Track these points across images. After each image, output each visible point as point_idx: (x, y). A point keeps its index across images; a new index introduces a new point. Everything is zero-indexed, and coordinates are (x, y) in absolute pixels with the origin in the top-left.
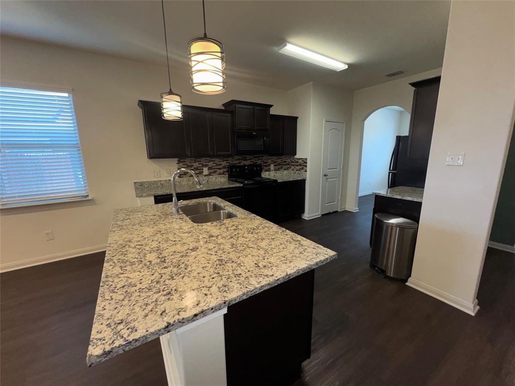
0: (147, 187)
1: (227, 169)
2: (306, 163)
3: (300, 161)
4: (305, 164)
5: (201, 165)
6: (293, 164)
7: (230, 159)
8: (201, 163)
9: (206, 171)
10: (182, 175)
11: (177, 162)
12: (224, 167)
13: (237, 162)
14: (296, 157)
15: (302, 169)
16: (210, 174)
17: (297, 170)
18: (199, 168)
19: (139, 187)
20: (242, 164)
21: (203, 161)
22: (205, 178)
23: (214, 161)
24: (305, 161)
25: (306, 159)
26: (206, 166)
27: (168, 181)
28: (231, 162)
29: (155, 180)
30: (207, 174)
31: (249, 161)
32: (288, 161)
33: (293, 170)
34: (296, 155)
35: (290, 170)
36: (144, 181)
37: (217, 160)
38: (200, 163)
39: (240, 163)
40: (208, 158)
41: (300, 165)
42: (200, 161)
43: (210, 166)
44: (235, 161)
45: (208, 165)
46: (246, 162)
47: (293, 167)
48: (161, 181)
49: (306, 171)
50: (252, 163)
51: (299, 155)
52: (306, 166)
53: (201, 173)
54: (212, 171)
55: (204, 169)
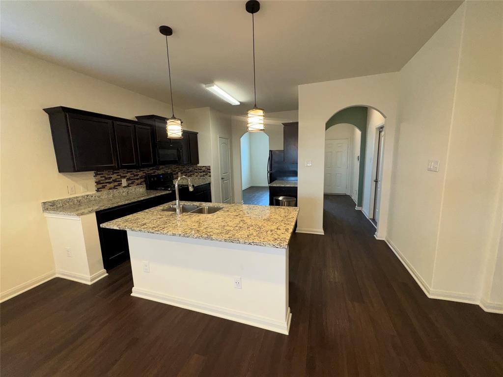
0: (60, 207)
1: (144, 179)
2: (210, 169)
3: (204, 168)
4: (209, 171)
5: (119, 177)
6: (196, 171)
7: (146, 170)
8: (120, 174)
9: (124, 182)
10: (101, 188)
11: (94, 175)
12: (141, 178)
13: (152, 172)
14: (199, 165)
15: (206, 174)
16: (128, 186)
17: (201, 176)
18: (118, 180)
19: (49, 207)
20: (156, 174)
21: (121, 172)
22: (125, 190)
23: (132, 172)
24: (208, 168)
25: (209, 167)
26: (124, 177)
27: (86, 197)
28: (147, 173)
29: (69, 197)
30: (126, 185)
31: (162, 170)
32: (191, 169)
33: (197, 176)
34: (198, 163)
35: (194, 177)
36: (57, 199)
37: (134, 171)
38: (118, 174)
39: (154, 172)
40: (126, 170)
41: (204, 171)
42: (119, 173)
43: (128, 177)
44: (150, 171)
45: (126, 176)
46: (159, 171)
47: (196, 174)
48: (77, 197)
49: (210, 176)
50: (164, 172)
51: (202, 163)
52: (210, 172)
53: (120, 185)
54: (130, 182)
55: (122, 180)
